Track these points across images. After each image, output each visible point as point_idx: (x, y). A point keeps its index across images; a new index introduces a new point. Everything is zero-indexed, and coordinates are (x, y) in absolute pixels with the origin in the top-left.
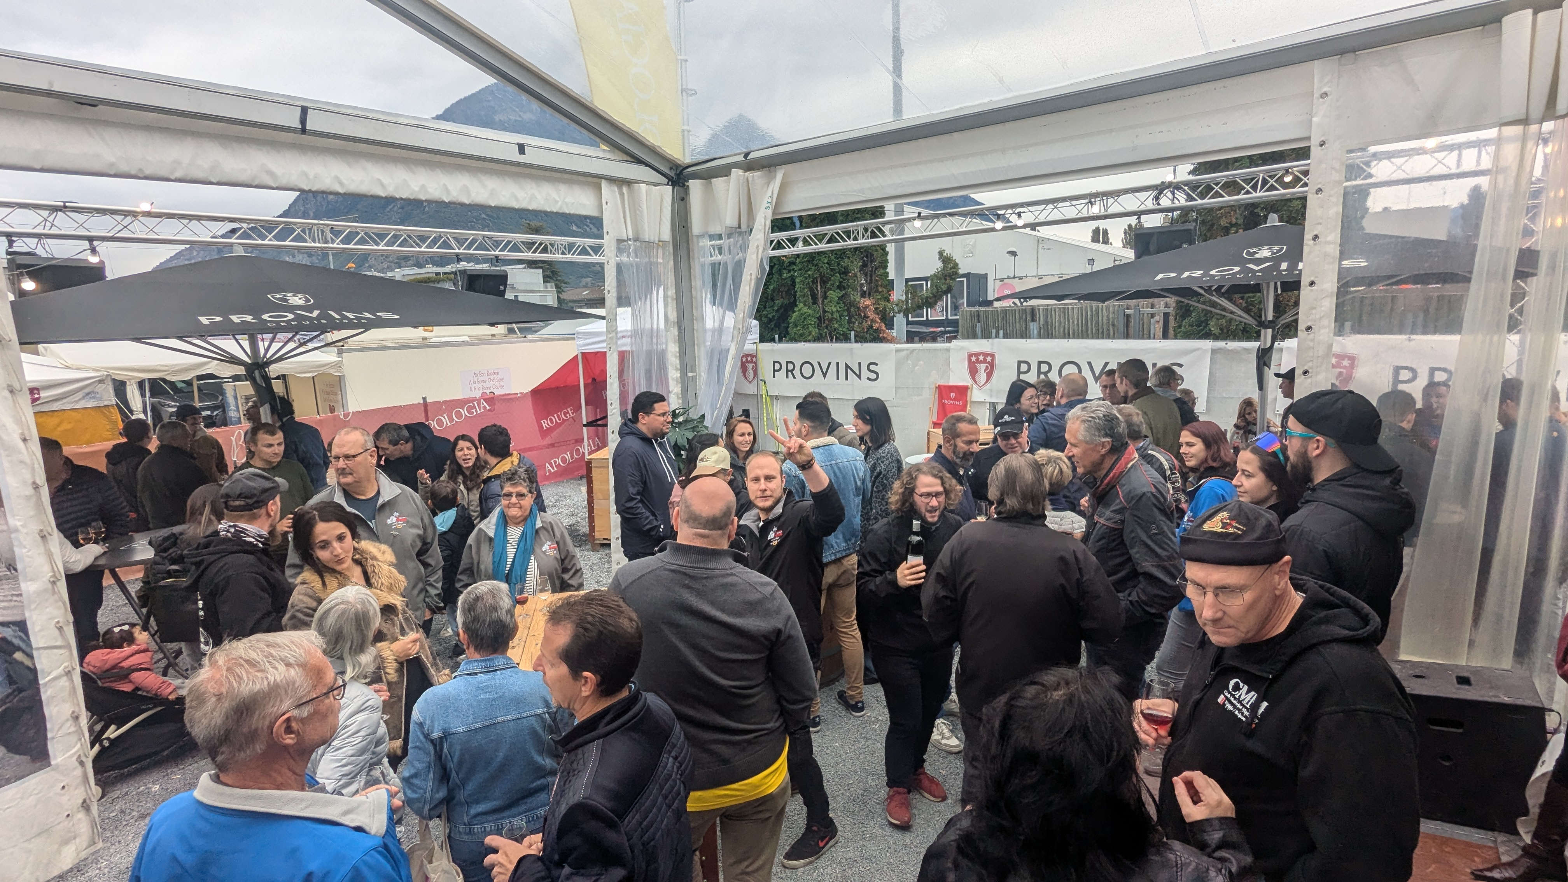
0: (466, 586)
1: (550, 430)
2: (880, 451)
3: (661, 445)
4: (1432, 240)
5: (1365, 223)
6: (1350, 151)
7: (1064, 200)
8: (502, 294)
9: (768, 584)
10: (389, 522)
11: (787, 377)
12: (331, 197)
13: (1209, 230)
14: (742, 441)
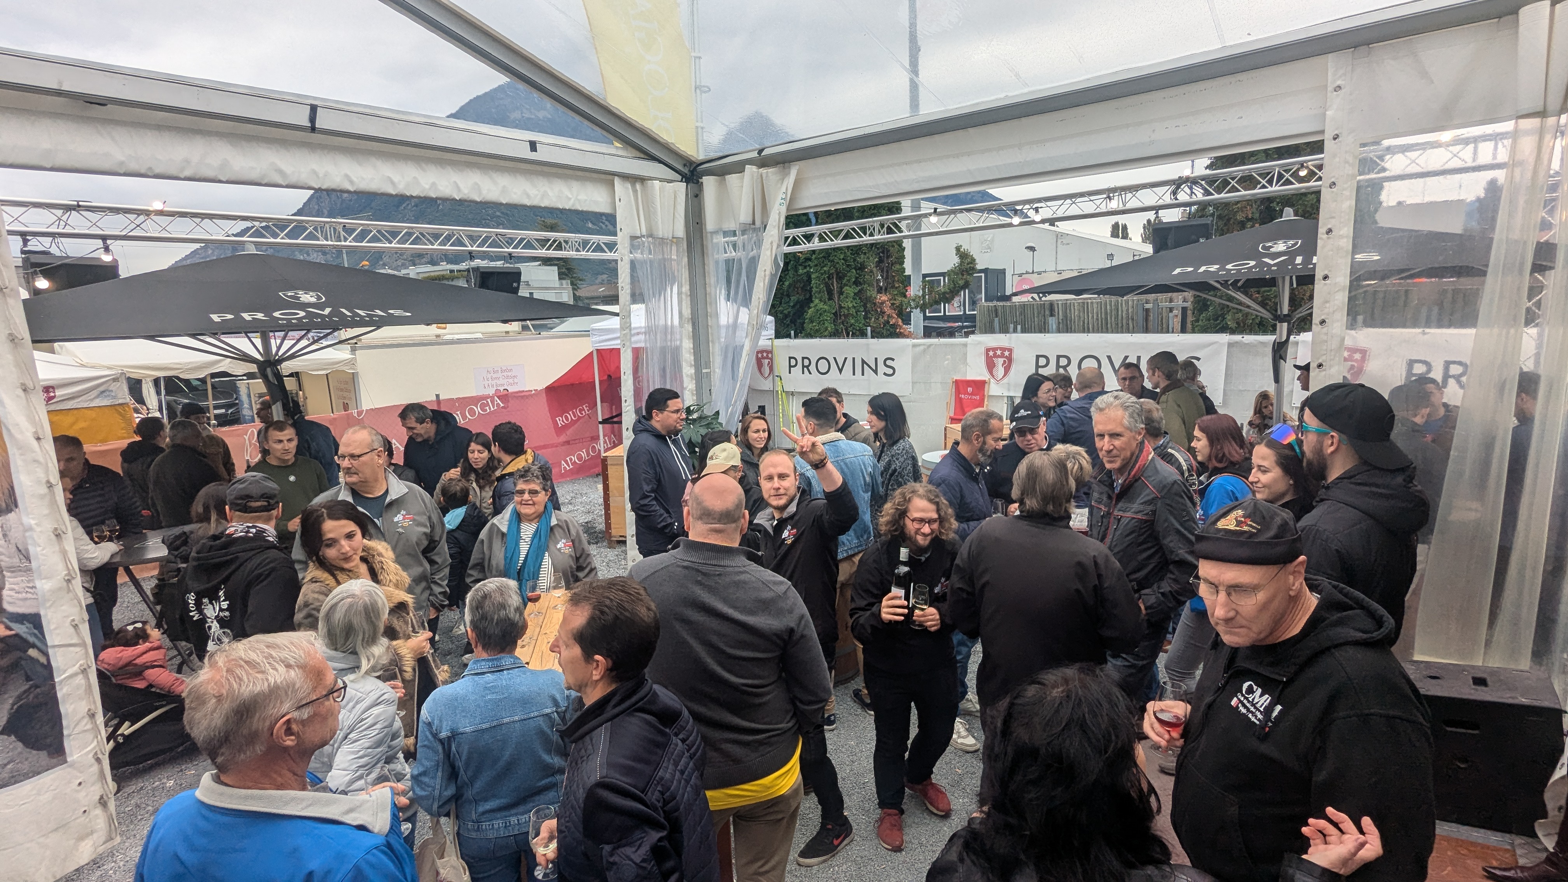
0: (476, 582)
1: (565, 427)
2: (895, 448)
3: (675, 442)
4: (1447, 234)
5: (1378, 217)
6: (1364, 145)
7: (1082, 195)
8: (515, 291)
9: (781, 583)
10: (396, 519)
11: (803, 373)
12: (345, 195)
13: (1225, 224)
14: (757, 438)
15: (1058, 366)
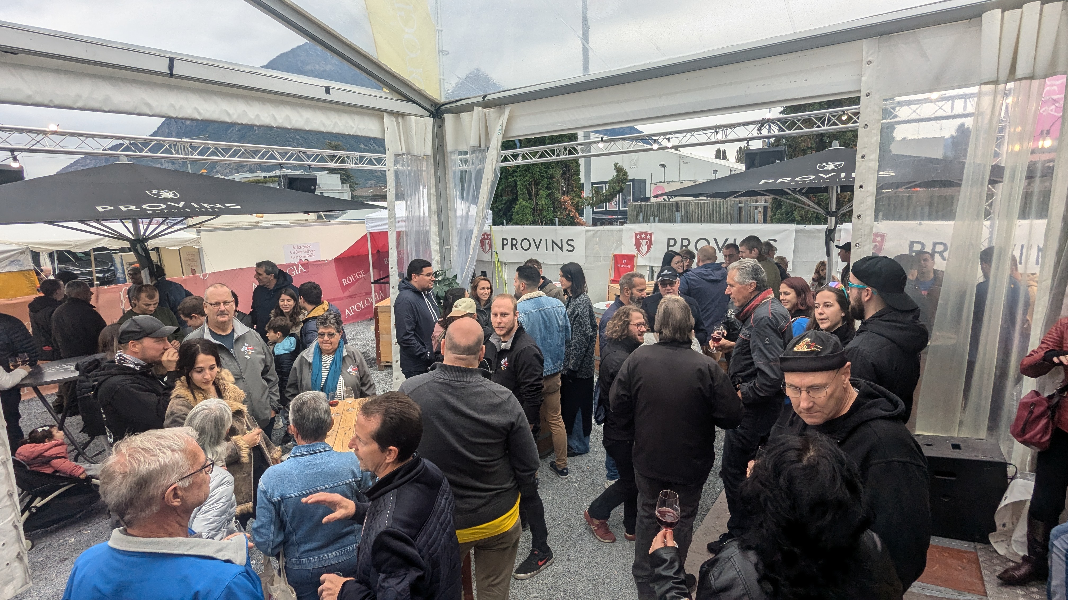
0: (294, 395)
1: (348, 286)
2: (578, 299)
3: (428, 296)
4: (934, 159)
5: (892, 147)
6: (884, 100)
7: (698, 130)
8: (313, 191)
9: (506, 392)
10: (242, 350)
11: (512, 249)
12: (188, 122)
13: (793, 151)
14: (483, 293)
15: (682, 246)
